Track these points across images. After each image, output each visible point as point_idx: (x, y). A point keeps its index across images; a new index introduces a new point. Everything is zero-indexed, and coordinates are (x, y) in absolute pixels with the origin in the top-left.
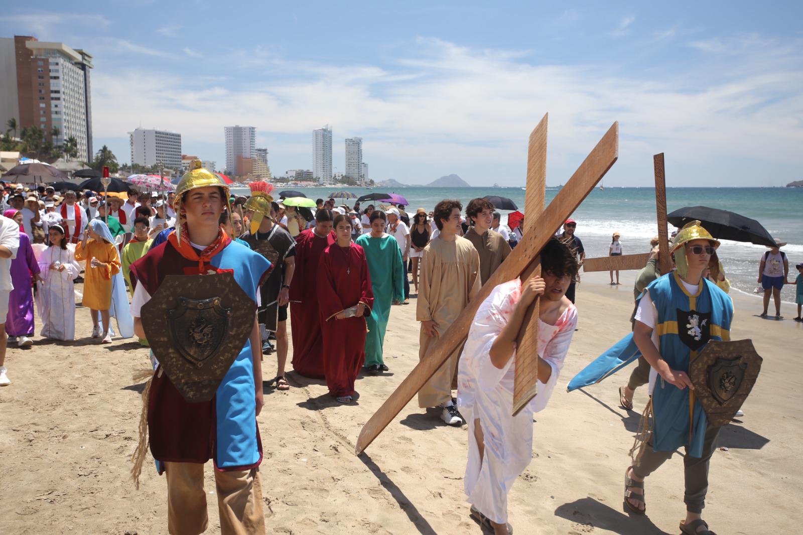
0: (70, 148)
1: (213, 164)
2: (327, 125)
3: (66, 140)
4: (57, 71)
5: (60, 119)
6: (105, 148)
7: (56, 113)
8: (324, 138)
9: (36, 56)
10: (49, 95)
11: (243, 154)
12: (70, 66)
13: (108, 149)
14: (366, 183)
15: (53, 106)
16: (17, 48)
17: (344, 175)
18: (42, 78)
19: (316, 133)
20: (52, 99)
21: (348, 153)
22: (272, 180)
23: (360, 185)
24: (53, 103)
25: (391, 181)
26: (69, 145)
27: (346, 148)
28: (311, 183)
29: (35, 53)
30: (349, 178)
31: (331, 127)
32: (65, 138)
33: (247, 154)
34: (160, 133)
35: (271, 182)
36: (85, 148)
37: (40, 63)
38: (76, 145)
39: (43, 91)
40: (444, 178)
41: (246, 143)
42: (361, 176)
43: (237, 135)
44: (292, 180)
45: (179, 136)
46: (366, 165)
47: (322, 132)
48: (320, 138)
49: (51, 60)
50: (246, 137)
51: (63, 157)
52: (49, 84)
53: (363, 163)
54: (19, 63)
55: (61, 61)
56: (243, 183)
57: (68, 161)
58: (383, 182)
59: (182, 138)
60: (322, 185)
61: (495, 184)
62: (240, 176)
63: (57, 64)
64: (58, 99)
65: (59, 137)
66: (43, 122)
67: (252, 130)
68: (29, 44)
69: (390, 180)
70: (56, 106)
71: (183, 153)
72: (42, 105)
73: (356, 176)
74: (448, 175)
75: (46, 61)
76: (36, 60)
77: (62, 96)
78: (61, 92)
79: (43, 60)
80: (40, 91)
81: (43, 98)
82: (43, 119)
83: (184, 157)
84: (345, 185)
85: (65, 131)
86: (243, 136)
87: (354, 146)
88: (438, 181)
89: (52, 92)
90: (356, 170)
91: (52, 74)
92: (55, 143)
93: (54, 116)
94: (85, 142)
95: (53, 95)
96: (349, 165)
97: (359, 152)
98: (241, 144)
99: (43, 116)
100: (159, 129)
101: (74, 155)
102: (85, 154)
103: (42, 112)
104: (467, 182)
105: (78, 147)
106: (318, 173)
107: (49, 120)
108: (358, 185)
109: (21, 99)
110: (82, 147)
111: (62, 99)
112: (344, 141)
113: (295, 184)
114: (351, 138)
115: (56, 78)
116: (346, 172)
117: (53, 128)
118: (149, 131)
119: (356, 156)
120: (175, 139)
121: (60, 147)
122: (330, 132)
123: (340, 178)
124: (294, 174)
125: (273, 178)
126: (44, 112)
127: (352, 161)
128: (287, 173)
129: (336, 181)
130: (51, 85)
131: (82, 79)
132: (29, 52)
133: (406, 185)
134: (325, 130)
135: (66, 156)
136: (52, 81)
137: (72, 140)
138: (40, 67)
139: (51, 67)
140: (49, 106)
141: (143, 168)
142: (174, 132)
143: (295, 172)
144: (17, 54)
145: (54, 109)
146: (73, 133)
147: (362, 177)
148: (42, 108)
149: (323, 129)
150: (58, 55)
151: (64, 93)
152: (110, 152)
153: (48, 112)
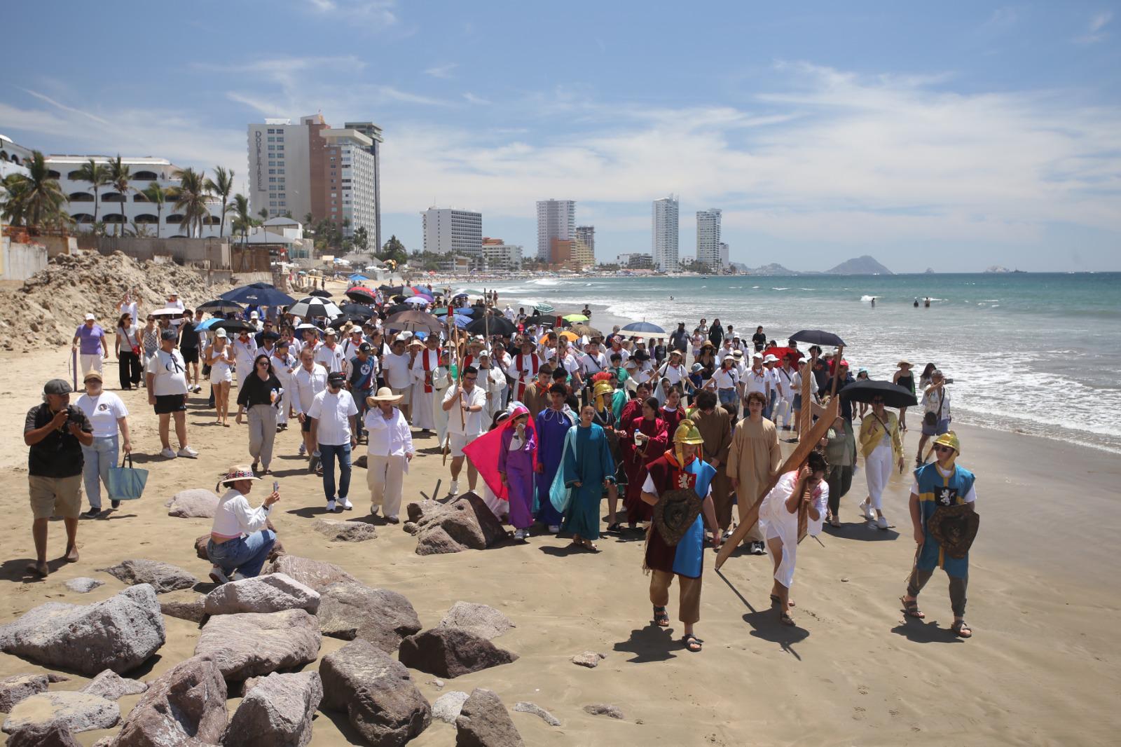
0: (360, 239)
1: (519, 249)
2: (672, 194)
3: (355, 231)
4: (349, 159)
5: (350, 209)
6: (394, 238)
7: (347, 202)
8: (668, 212)
9: (329, 144)
10: (341, 185)
11: (559, 235)
12: (361, 152)
13: (396, 239)
14: (724, 270)
15: (344, 195)
16: (311, 137)
17: (695, 260)
18: (335, 167)
19: (657, 205)
20: (344, 188)
21: (701, 230)
22: (597, 268)
23: (716, 273)
24: (345, 192)
25: (775, 266)
26: (359, 235)
27: (698, 223)
28: (648, 271)
29: (328, 141)
30: (701, 263)
31: (678, 197)
32: (355, 228)
33: (564, 234)
34: (457, 213)
35: (594, 270)
36: (373, 237)
37: (333, 152)
38: (365, 237)
39: (335, 181)
40: (853, 262)
41: (563, 222)
42: (717, 261)
43: (552, 211)
44: (623, 268)
45: (480, 215)
46: (725, 246)
47: (665, 203)
48: (662, 212)
49: (344, 148)
50: (563, 214)
51: (353, 249)
52: (341, 172)
53: (722, 244)
54: (312, 151)
55: (353, 148)
56: (557, 273)
57: (357, 253)
58: (763, 268)
59: (483, 218)
60: (663, 273)
61: (928, 270)
62: (554, 263)
63: (349, 152)
64: (349, 188)
65: (350, 227)
66: (334, 213)
67: (571, 204)
68: (322, 133)
69: (772, 265)
70: (347, 196)
71: (484, 236)
72: (334, 195)
73: (711, 261)
74: (858, 256)
75: (338, 150)
76: (329, 149)
77: (353, 185)
78: (352, 181)
79: (335, 148)
80: (332, 181)
81: (335, 188)
82: (334, 210)
83: (486, 241)
84: (696, 274)
85: (355, 221)
86: (560, 212)
87: (710, 221)
88: (843, 266)
89: (343, 181)
90: (712, 254)
91: (344, 163)
92: (345, 234)
93: (344, 206)
94: (373, 231)
95: (344, 184)
96: (701, 246)
97: (716, 230)
98: (557, 223)
99: (334, 206)
100: (455, 208)
101: (364, 247)
102: (373, 244)
103: (333, 202)
104: (887, 267)
105: (368, 237)
106: (660, 258)
107: (340, 210)
108: (713, 273)
109: (313, 189)
110: (371, 237)
111: (352, 188)
112: (696, 214)
113: (625, 272)
114: (704, 211)
115: (347, 166)
116: (698, 256)
117: (344, 219)
118: (445, 211)
119: (711, 235)
120: (473, 220)
121: (350, 238)
122: (676, 203)
123: (690, 263)
124: (627, 260)
125: (599, 264)
126: (335, 203)
127: (706, 241)
128: (618, 258)
129: (683, 267)
130: (343, 174)
131: (372, 164)
132: (323, 141)
133: (796, 272)
134: (668, 201)
135: (356, 248)
136: (344, 170)
137: (362, 230)
138: (333, 156)
139: (343, 156)
140: (340, 195)
141: (436, 255)
142: (473, 211)
143: (628, 257)
144: (311, 143)
145: (344, 199)
146: (363, 222)
147: (719, 261)
148: (334, 198)
149: (666, 200)
150: (350, 142)
151: (354, 181)
152: (398, 242)
153: (339, 202)
